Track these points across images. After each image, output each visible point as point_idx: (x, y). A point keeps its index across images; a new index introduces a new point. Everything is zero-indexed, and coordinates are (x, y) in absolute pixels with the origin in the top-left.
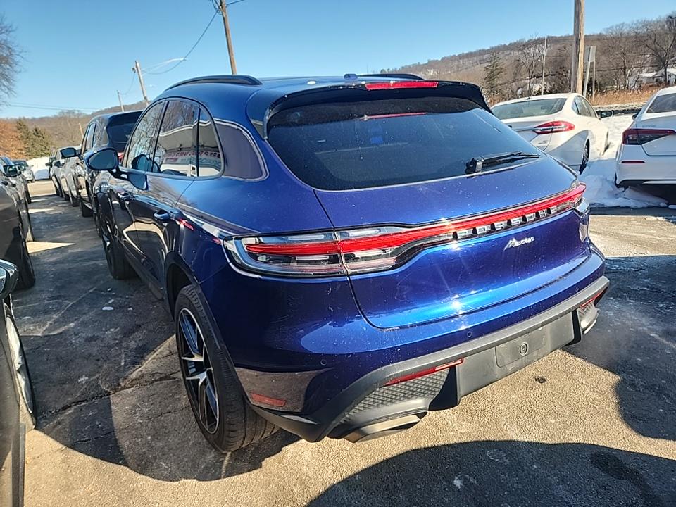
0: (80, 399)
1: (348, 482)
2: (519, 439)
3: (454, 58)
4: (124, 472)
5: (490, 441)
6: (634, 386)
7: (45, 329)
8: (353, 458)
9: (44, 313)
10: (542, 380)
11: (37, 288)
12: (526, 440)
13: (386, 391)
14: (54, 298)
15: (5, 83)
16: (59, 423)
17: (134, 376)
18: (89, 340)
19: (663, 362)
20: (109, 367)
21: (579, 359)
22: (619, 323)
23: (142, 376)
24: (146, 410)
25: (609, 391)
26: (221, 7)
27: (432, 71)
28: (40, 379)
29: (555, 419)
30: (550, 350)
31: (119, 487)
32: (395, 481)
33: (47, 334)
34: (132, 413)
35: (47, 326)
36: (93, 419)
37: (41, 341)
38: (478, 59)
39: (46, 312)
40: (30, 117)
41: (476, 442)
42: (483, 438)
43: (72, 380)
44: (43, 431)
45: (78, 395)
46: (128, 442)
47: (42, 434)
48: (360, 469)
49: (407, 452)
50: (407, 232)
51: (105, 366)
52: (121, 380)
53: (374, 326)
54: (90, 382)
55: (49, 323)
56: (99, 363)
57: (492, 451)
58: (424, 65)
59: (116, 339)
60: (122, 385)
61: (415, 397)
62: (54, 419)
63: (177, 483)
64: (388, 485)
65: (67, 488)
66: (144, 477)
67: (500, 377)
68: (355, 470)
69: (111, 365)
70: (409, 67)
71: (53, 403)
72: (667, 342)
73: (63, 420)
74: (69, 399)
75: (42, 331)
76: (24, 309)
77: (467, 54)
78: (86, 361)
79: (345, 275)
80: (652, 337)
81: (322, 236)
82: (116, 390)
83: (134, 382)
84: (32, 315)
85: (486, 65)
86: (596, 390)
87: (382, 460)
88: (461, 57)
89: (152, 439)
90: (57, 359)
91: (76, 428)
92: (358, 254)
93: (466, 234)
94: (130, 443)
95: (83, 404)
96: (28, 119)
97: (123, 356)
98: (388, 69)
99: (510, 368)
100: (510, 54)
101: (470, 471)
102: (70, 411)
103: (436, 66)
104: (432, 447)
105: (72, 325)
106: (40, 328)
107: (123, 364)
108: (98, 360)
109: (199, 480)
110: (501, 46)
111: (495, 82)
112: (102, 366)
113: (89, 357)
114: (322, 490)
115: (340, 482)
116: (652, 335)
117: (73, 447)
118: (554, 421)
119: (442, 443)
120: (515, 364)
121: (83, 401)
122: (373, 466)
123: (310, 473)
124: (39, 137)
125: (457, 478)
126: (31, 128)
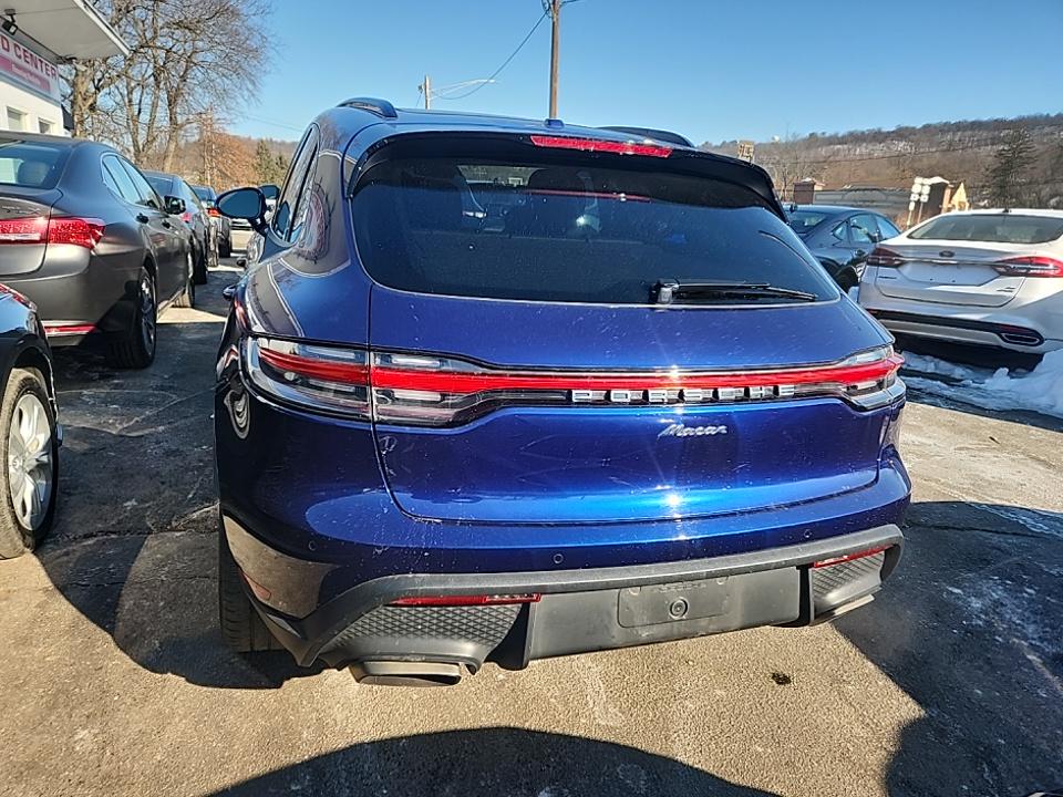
0: (111, 529)
1: (385, 747)
2: (685, 761)
3: (945, 128)
4: (103, 640)
5: (636, 749)
6: (941, 733)
7: (125, 426)
8: (413, 713)
9: (139, 405)
10: (782, 680)
11: (151, 370)
12: (696, 766)
13: (406, 615)
14: (162, 388)
15: (250, 87)
16: (67, 554)
17: (195, 516)
18: (168, 453)
19: (1020, 707)
20: (171, 496)
21: (869, 663)
22: (981, 623)
23: (204, 520)
24: (179, 566)
25: (890, 728)
26: (552, 7)
27: (902, 145)
28: (80, 490)
29: (765, 746)
30: (737, 623)
31: (86, 659)
32: (453, 765)
33: (124, 433)
34: (160, 565)
35: (131, 423)
36: (110, 559)
37: (111, 441)
38: (990, 136)
39: (142, 404)
40: (279, 140)
41: (613, 744)
42: (628, 743)
43: (116, 501)
44: (40, 560)
45: (114, 522)
46: (132, 602)
47: (38, 563)
48: (415, 732)
49: (497, 728)
50: (484, 374)
51: (167, 494)
52: (175, 518)
53: (402, 509)
54: (137, 510)
55: (136, 419)
56: (162, 487)
57: (629, 766)
58: (888, 132)
59: (201, 461)
60: (174, 524)
61: (456, 636)
62: (65, 547)
63: (158, 675)
64: (439, 768)
65: (24, 641)
66: (124, 655)
67: (620, 644)
68: (406, 731)
69: (174, 494)
70: (863, 133)
71: (77, 525)
72: (1051, 677)
73: (74, 550)
74: (100, 525)
75: (120, 427)
76: (120, 394)
77: (973, 123)
78: (148, 481)
79: (369, 421)
80: (1030, 661)
81: (351, 355)
82: (162, 529)
83: (190, 525)
84: (123, 405)
85: (1001, 148)
86: (868, 721)
87: (453, 728)
88: (959, 127)
89: (164, 607)
90: (116, 469)
91: (83, 565)
92: (398, 393)
93: (589, 397)
94: (134, 604)
95: (113, 536)
96: (276, 142)
97: (197, 485)
98: (823, 133)
99: (644, 634)
100: (1052, 134)
101: (574, 785)
102: (90, 542)
103: (912, 137)
104: (539, 732)
105: (161, 428)
106: (120, 424)
107: (190, 496)
108: (163, 483)
109: (188, 680)
110: (1041, 116)
111: (1012, 179)
112: (164, 492)
113: (155, 476)
114: (342, 744)
115: (374, 742)
116: (1029, 657)
117: (62, 589)
118: (760, 750)
119: (558, 730)
120: (657, 631)
121: (114, 533)
122: (435, 733)
123: (339, 717)
124: (282, 168)
125: (547, 789)
126: (274, 155)
